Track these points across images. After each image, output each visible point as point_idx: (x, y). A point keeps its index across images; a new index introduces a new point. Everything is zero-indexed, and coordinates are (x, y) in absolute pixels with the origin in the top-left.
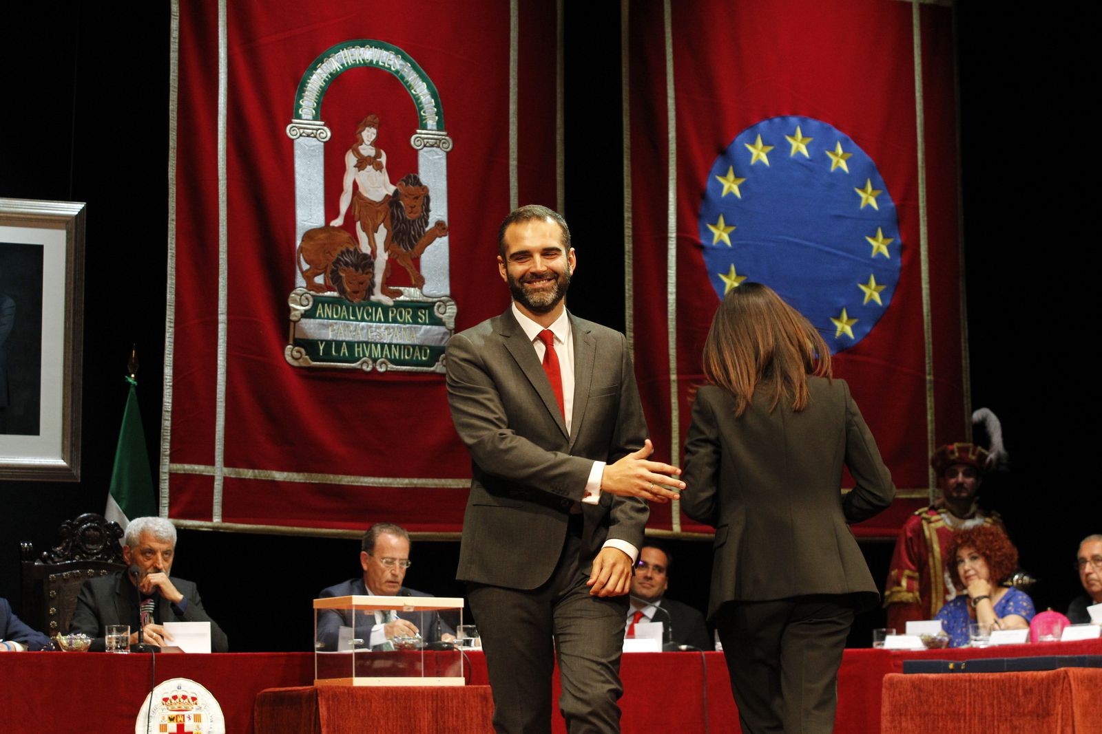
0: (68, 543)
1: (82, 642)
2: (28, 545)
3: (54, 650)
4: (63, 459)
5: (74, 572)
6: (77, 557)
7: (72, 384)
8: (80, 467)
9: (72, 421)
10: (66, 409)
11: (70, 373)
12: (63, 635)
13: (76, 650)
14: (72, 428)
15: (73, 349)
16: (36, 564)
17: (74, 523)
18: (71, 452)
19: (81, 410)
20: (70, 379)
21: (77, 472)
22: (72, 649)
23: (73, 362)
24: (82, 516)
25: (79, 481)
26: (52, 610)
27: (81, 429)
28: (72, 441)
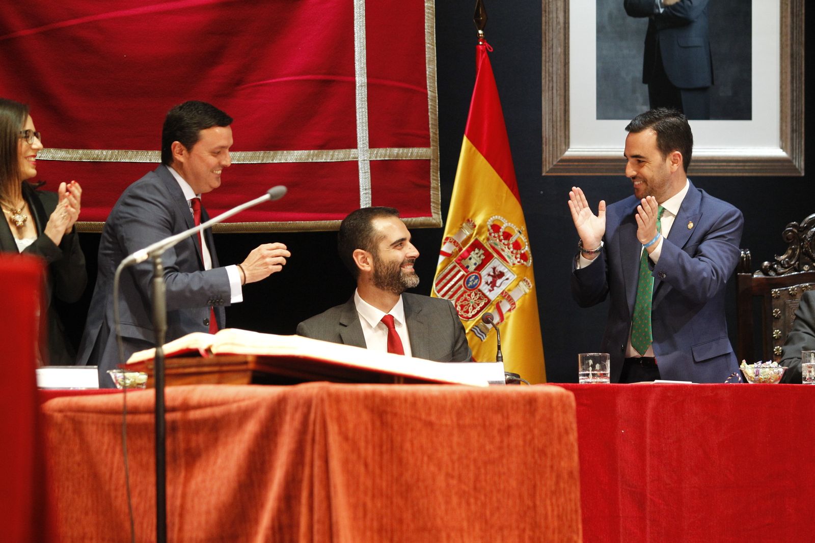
0: (794, 250)
1: (772, 372)
2: (745, 253)
3: (740, 382)
4: (782, 148)
5: (803, 285)
6: (806, 268)
7: (792, 56)
8: (803, 158)
9: (792, 101)
10: (784, 87)
11: (789, 42)
12: (748, 364)
13: (764, 382)
14: (792, 110)
15: (792, 13)
16: (755, 276)
17: (802, 225)
18: (792, 139)
19: (803, 87)
20: (788, 50)
21: (800, 164)
22: (759, 380)
23: (792, 28)
24: (811, 217)
25: (803, 174)
26: (776, 333)
27: (803, 110)
28: (792, 124)
